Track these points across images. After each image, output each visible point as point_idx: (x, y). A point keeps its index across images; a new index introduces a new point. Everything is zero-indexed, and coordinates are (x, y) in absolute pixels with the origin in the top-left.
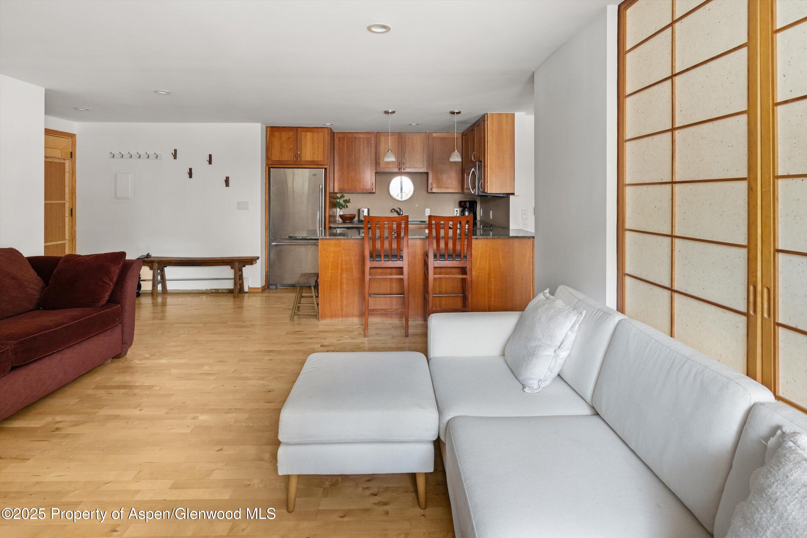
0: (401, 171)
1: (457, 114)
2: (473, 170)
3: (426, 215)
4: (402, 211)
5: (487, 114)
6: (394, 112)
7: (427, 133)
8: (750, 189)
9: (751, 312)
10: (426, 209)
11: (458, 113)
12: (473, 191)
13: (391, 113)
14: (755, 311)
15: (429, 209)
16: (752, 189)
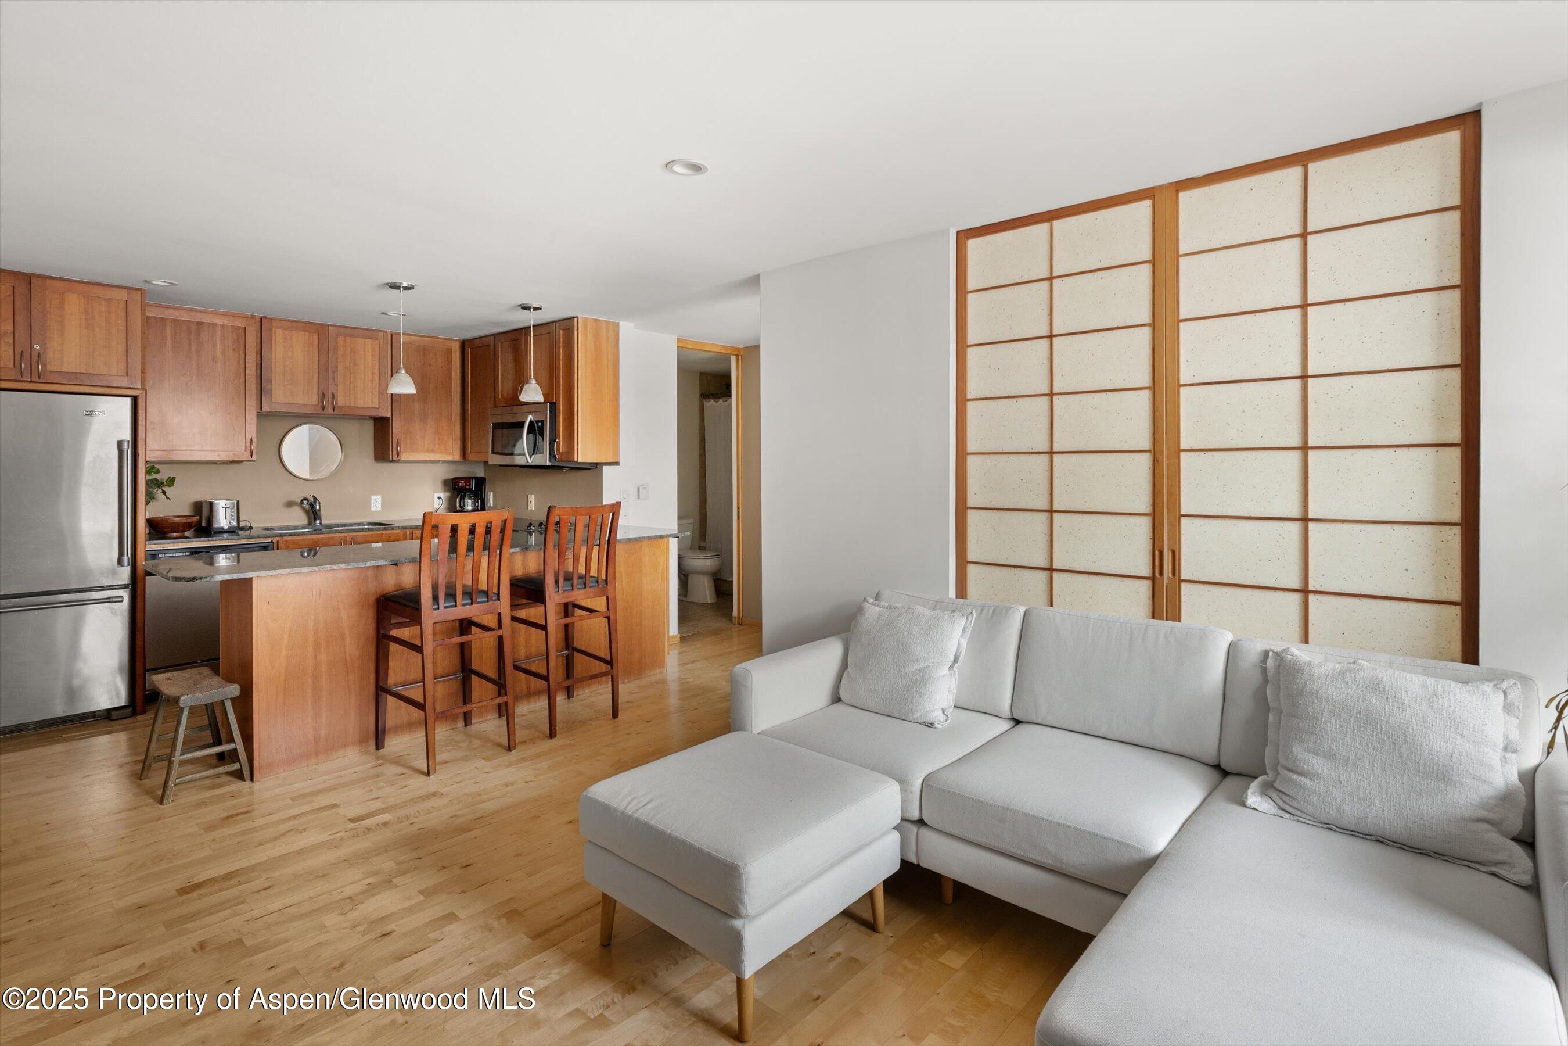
0: (325, 412)
1: (533, 310)
2: (531, 419)
3: (372, 510)
4: (319, 503)
5: (577, 317)
6: (411, 288)
7: (386, 332)
8: (1156, 461)
9: (1157, 575)
10: (373, 497)
11: (535, 309)
12: (530, 457)
13: (405, 288)
14: (1161, 573)
15: (379, 497)
16: (1157, 461)
